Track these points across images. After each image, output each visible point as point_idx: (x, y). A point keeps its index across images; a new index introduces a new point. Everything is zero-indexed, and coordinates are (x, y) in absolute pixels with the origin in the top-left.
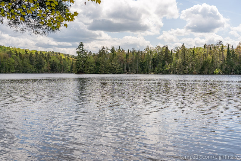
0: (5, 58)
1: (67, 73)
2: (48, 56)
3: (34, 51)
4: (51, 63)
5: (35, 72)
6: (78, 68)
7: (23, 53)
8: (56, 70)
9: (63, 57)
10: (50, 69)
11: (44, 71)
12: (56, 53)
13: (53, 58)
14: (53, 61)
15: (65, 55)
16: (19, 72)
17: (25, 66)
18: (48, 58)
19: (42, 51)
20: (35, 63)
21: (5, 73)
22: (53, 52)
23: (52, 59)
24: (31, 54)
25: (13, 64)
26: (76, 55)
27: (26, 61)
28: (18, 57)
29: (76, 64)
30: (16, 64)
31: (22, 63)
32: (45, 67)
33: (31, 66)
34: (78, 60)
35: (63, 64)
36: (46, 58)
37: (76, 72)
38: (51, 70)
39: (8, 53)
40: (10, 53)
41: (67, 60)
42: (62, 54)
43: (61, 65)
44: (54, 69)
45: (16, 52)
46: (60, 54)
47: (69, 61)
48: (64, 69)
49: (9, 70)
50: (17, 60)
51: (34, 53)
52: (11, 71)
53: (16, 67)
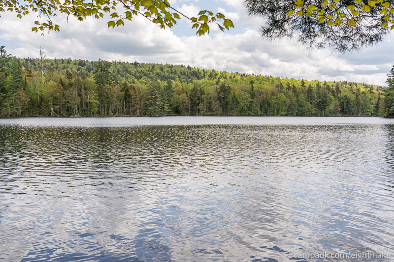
0: (273, 94)
1: (368, 115)
2: (337, 88)
3: (315, 81)
4: (342, 100)
5: (316, 115)
6: (390, 108)
7: (298, 85)
8: (350, 111)
9: (362, 90)
10: (340, 109)
11: (330, 113)
12: (350, 84)
13: (345, 92)
14: (345, 96)
15: (366, 86)
16: (292, 115)
17: (301, 106)
18: (336, 93)
19: (327, 81)
20: (315, 101)
21: (273, 115)
22: (346, 83)
23: (343, 94)
24: (310, 87)
25: (284, 102)
26: (387, 85)
27: (303, 97)
28: (291, 93)
29: (386, 101)
30: (288, 102)
31: (297, 101)
32: (332, 107)
33: (310, 106)
34: (389, 95)
35: (361, 102)
36: (333, 92)
37: (386, 115)
38: (342, 111)
39: (277, 86)
40: (280, 86)
41: (369, 95)
42: (360, 84)
43: (358, 104)
44: (347, 108)
45: (288, 85)
46: (356, 84)
47: (372, 96)
48: (362, 110)
49: (278, 111)
50: (289, 97)
51: (314, 86)
52: (280, 112)
53: (287, 107)
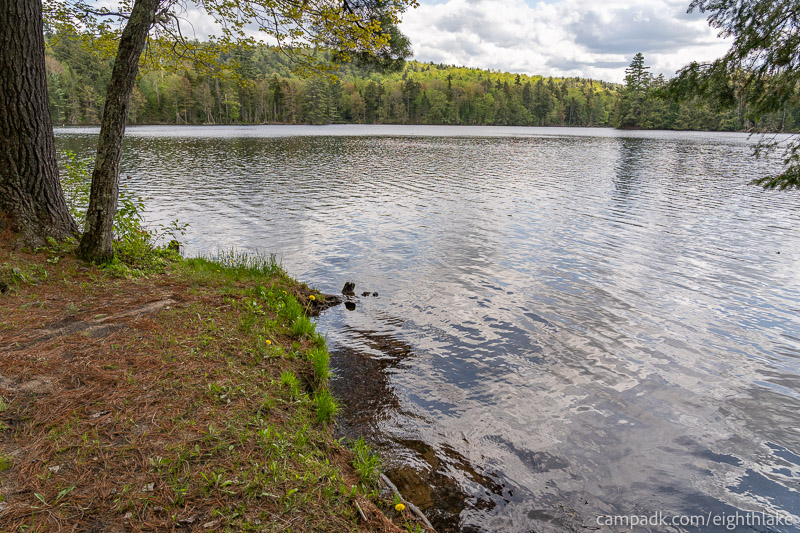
0: (477, 94)
1: (600, 126)
2: (564, 88)
3: (538, 76)
4: (568, 104)
5: (532, 124)
6: (625, 116)
7: (512, 81)
8: (577, 119)
9: (599, 90)
10: (564, 117)
11: (551, 121)
12: (584, 82)
13: (574, 93)
14: (573, 98)
15: (603, 84)
16: (501, 124)
17: (513, 111)
18: (561, 94)
19: (553, 77)
20: (533, 105)
21: (476, 124)
22: (578, 80)
23: (570, 96)
24: (528, 84)
25: (492, 105)
26: (624, 83)
27: (516, 99)
28: (501, 93)
29: (621, 107)
30: (497, 105)
31: (509, 105)
32: (554, 114)
33: (526, 111)
34: (626, 98)
35: (593, 106)
36: (557, 92)
37: (619, 124)
38: (567, 120)
39: (483, 84)
40: (487, 84)
41: (604, 98)
42: (596, 82)
43: (589, 109)
44: (574, 115)
45: (498, 82)
46: (591, 82)
47: (608, 100)
48: (594, 117)
49: (483, 118)
50: (498, 98)
51: (534, 84)
52: (486, 120)
53: (495, 113)
